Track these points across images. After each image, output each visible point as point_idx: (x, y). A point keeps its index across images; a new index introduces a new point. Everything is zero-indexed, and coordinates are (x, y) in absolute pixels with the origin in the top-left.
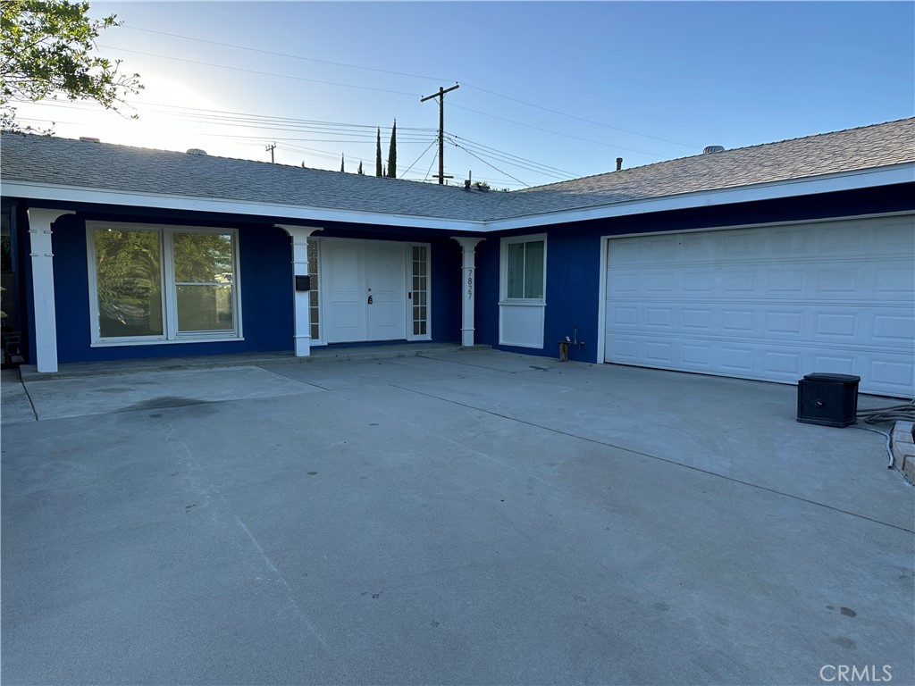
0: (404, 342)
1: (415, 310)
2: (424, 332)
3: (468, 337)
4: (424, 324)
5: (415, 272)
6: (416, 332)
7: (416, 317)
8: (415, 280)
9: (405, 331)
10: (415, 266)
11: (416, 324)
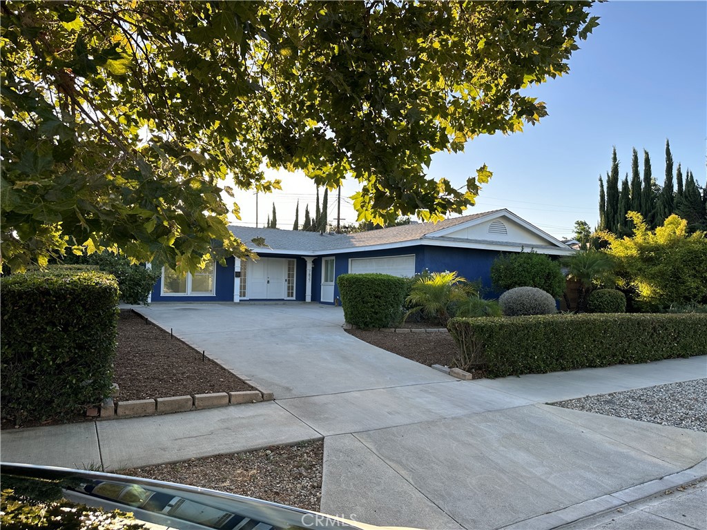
0: (283, 300)
1: (289, 287)
2: (292, 296)
3: (308, 298)
4: (292, 293)
5: (289, 271)
6: (288, 296)
7: (289, 289)
8: (289, 274)
9: (284, 296)
10: (289, 268)
11: (289, 293)
